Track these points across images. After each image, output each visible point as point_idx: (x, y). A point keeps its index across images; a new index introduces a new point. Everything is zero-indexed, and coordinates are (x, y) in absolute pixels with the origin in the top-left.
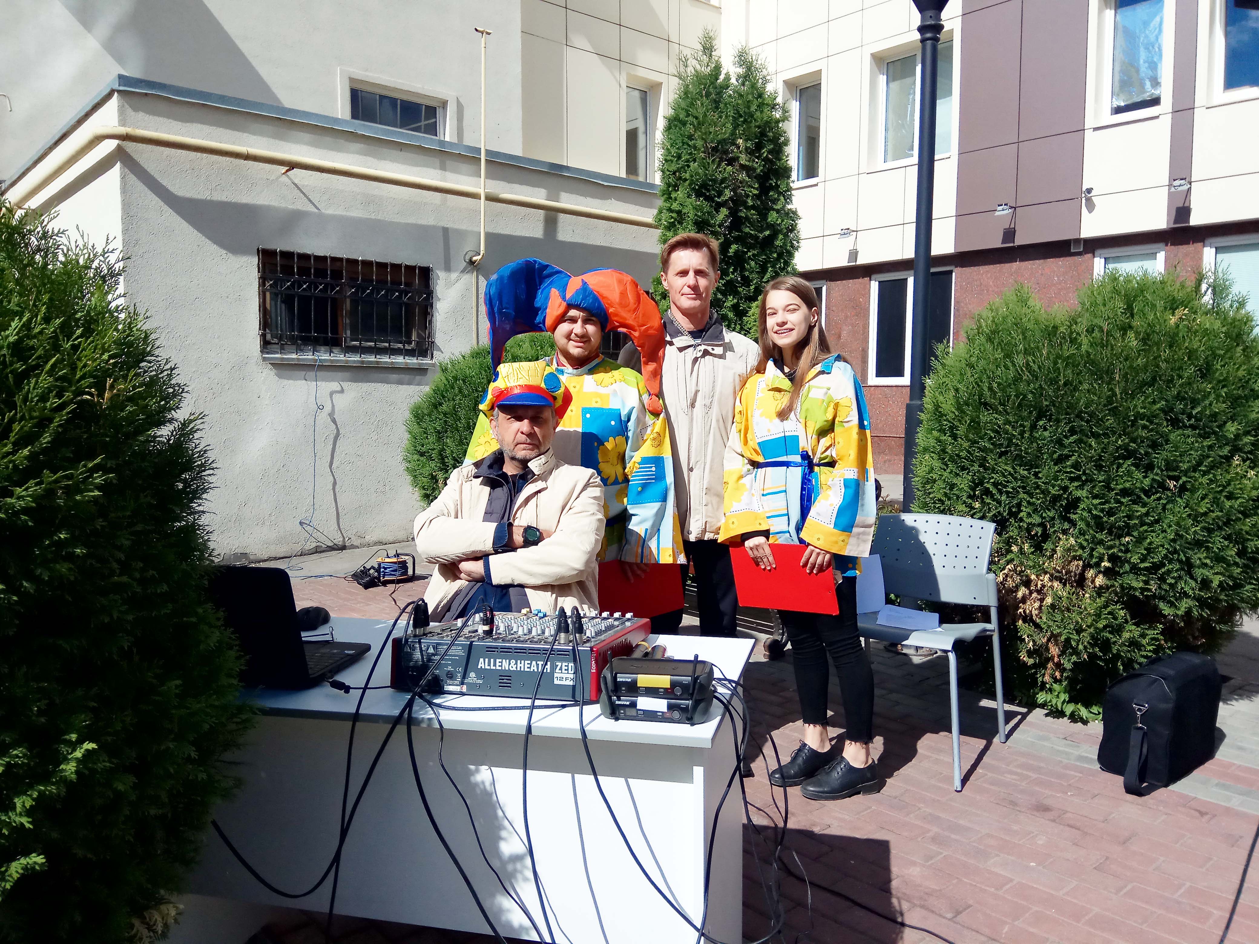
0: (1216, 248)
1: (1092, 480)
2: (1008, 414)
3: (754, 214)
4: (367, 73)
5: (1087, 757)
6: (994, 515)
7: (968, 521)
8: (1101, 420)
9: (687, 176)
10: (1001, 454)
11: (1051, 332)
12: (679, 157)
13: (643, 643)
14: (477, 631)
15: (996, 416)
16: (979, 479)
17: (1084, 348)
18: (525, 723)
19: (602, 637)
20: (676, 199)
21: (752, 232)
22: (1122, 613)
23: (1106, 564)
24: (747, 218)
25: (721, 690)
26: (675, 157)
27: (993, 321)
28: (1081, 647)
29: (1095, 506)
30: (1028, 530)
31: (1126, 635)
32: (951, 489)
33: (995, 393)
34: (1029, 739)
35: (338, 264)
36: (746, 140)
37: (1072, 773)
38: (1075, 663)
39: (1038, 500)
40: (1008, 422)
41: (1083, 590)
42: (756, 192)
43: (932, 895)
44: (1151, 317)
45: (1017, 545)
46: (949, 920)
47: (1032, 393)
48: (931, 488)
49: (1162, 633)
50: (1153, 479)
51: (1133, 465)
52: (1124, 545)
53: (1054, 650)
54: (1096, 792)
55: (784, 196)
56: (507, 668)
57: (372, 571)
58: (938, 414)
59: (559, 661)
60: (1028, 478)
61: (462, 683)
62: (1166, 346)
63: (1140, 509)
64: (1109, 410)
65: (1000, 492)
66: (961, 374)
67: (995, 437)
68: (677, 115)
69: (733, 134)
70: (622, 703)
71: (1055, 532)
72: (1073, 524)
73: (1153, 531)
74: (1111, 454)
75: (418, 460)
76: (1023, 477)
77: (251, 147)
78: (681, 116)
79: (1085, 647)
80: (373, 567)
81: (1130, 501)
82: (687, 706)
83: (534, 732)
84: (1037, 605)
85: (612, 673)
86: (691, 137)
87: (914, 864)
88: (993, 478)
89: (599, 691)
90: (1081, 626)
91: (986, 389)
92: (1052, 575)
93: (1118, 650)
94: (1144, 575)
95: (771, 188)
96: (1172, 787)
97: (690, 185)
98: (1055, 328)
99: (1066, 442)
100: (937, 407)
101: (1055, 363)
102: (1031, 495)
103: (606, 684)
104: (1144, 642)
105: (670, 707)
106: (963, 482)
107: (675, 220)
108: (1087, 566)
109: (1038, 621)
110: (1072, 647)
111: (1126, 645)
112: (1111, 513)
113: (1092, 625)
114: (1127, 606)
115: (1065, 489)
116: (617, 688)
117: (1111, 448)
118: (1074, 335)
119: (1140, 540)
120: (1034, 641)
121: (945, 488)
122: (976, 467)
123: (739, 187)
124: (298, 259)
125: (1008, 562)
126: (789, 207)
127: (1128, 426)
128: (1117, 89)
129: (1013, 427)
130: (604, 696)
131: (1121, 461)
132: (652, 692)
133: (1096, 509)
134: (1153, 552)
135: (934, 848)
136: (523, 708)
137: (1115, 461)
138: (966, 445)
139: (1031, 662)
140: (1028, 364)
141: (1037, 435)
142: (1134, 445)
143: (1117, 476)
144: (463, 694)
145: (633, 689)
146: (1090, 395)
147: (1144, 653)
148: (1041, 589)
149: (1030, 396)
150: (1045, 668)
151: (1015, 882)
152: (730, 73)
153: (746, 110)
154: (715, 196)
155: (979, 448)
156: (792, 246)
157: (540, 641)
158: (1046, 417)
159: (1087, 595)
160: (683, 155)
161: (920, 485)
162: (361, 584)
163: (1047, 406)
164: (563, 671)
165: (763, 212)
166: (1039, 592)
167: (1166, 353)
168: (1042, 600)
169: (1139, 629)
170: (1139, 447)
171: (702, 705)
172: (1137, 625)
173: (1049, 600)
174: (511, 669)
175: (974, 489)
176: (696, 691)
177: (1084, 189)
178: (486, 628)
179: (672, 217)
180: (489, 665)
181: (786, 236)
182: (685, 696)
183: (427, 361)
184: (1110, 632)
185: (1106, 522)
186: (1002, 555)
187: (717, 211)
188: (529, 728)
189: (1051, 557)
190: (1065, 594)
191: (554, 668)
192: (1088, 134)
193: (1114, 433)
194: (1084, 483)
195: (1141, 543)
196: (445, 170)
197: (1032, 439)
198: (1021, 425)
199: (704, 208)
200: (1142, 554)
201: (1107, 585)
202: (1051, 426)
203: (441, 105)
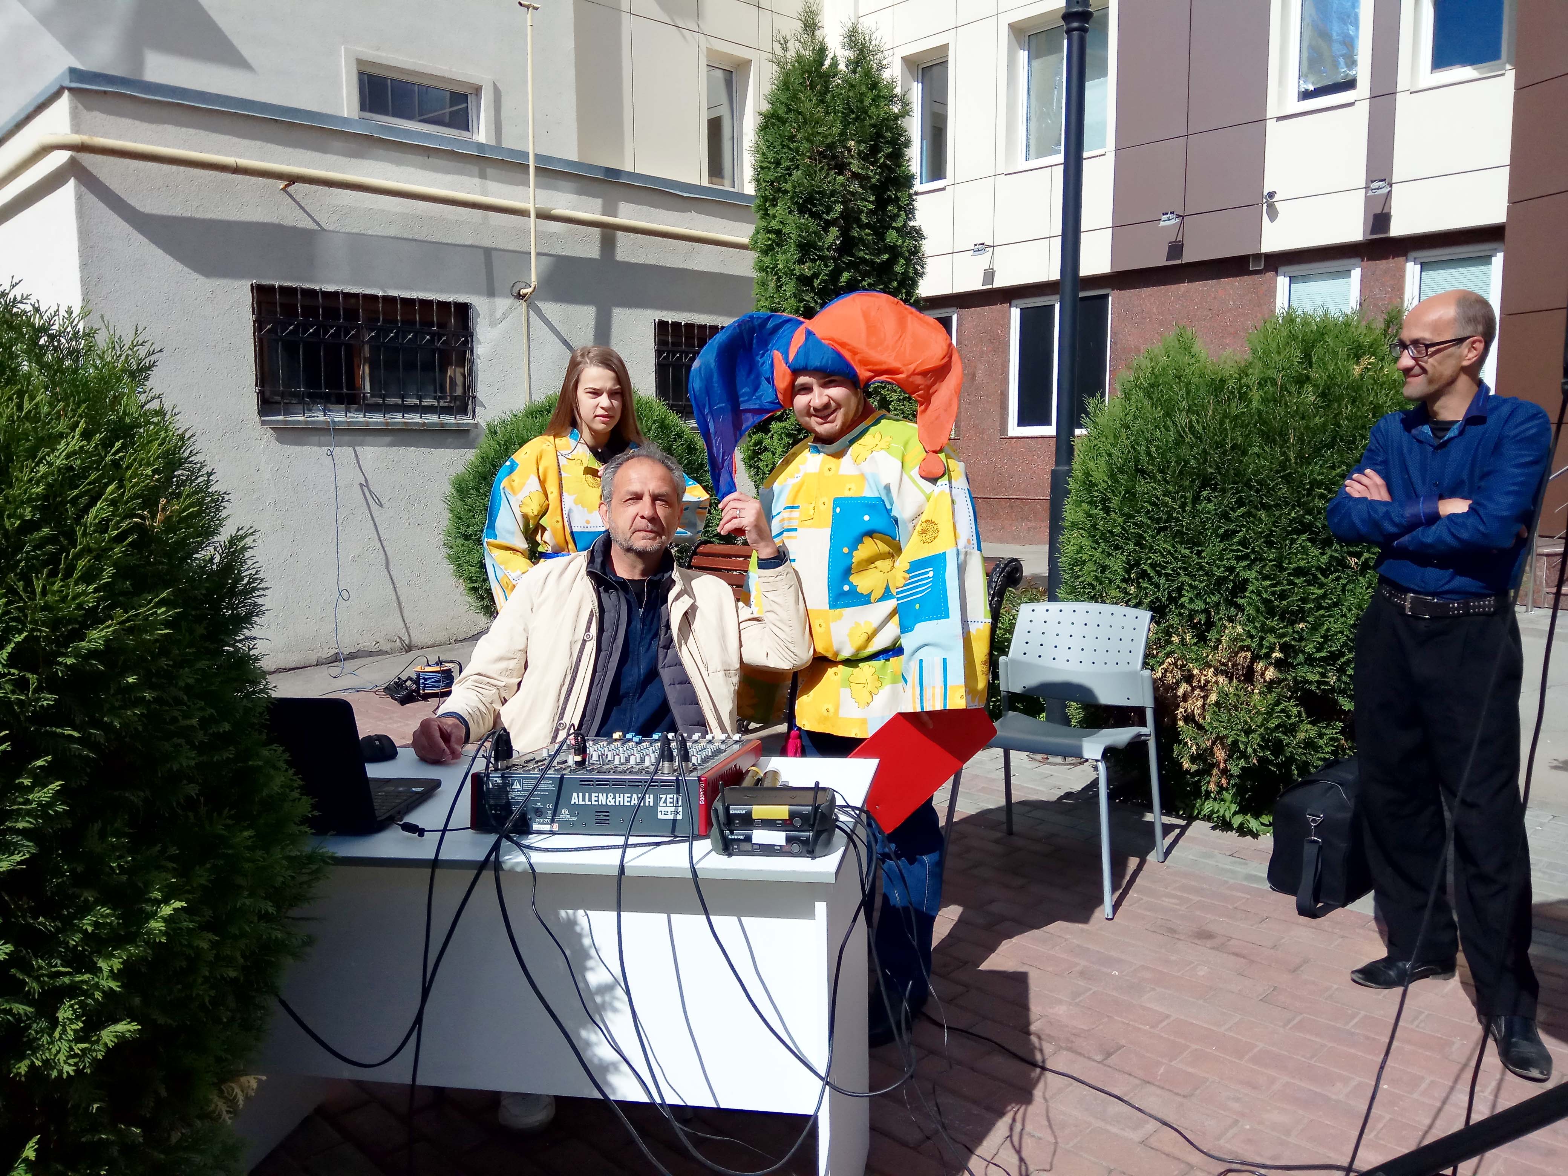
0: (1421, 264)
1: (1262, 559)
2: (1167, 482)
3: (869, 235)
4: (379, 53)
5: (1255, 876)
6: (1152, 601)
7: (1121, 609)
8: (1273, 489)
9: (788, 186)
10: (1160, 530)
11: (1217, 386)
12: (778, 163)
13: (753, 768)
14: (566, 762)
15: (1155, 485)
16: (1135, 560)
17: (1255, 404)
18: (618, 863)
19: (710, 764)
20: (774, 217)
21: (867, 257)
22: (1295, 710)
23: (1277, 655)
24: (861, 240)
25: (843, 818)
26: (773, 163)
27: (1153, 373)
28: (1250, 750)
29: (1266, 588)
30: (1191, 617)
31: (1301, 736)
32: (1103, 572)
33: (1153, 458)
34: (1190, 857)
35: (353, 301)
36: (859, 142)
37: (1239, 894)
38: (1243, 769)
39: (1201, 582)
40: (1167, 493)
41: (1253, 685)
42: (872, 207)
43: (1079, 1036)
44: (1331, 368)
45: (1178, 635)
46: (1099, 1062)
47: (1195, 458)
48: (1080, 570)
49: (1342, 732)
50: (1331, 556)
51: (1309, 540)
52: (1298, 632)
53: (1220, 754)
54: (1265, 915)
55: (905, 211)
56: (604, 803)
57: (409, 683)
58: (1089, 485)
59: (663, 793)
60: (1191, 557)
61: (552, 821)
62: (1348, 402)
63: (1316, 591)
64: (1281, 477)
65: (1159, 574)
66: (1115, 436)
67: (1153, 511)
68: (775, 111)
69: (842, 134)
70: (736, 837)
71: (1220, 619)
72: (1240, 608)
73: (1330, 616)
74: (1284, 529)
75: (463, 545)
76: (1185, 557)
77: (240, 157)
78: (780, 112)
79: (1255, 751)
80: (410, 678)
81: (1305, 581)
82: (808, 839)
83: (627, 872)
84: (1200, 703)
85: (724, 805)
86: (792, 138)
87: (1060, 1002)
88: (1150, 558)
89: (709, 824)
90: (1250, 726)
91: (1143, 453)
92: (1216, 669)
93: (1292, 753)
94: (1320, 666)
95: (890, 201)
96: (1350, 907)
97: (792, 198)
98: (1223, 381)
99: (1233, 515)
100: (1087, 474)
101: (1222, 423)
102: (1193, 577)
103: (717, 817)
104: (1321, 742)
105: (789, 840)
106: (1117, 564)
107: (774, 241)
108: (1255, 658)
109: (1201, 721)
110: (1239, 751)
111: (1300, 747)
112: (1283, 596)
113: (1262, 725)
114: (1301, 702)
115: (1231, 569)
116: (730, 821)
117: (1284, 521)
118: (1245, 389)
119: (1315, 628)
120: (1197, 744)
121: (1096, 571)
122: (1131, 546)
123: (851, 201)
124: (301, 295)
125: (1168, 655)
126: (912, 224)
127: (1304, 495)
128: (1305, 69)
129: (1173, 498)
130: (715, 830)
131: (1295, 536)
132: (769, 824)
133: (1266, 592)
134: (1331, 640)
135: (1082, 983)
136: (618, 847)
137: (1287, 536)
138: (1120, 520)
139: (1194, 768)
140: (1191, 427)
141: (1199, 507)
142: (1310, 517)
143: (1289, 554)
144: (553, 833)
145: (748, 821)
146: (1260, 460)
147: (1322, 756)
148: (1205, 685)
149: (1193, 463)
150: (1211, 775)
151: (1172, 1019)
152: (839, 58)
153: (859, 104)
154: (823, 213)
155: (1135, 524)
156: (916, 272)
157: (639, 772)
158: (1210, 486)
159: (1256, 691)
160: (783, 161)
161: (1067, 567)
162: (396, 700)
163: (1212, 473)
164: (668, 804)
165: (880, 229)
166: (1202, 688)
167: (1348, 410)
168: (1205, 698)
169: (1316, 728)
170: (1316, 519)
171: (824, 836)
172: (1313, 723)
173: (1213, 697)
174: (609, 803)
175: (1128, 572)
176: (817, 821)
177: (1265, 193)
178: (578, 758)
179: (769, 239)
180: (584, 800)
181: (908, 261)
182: (805, 828)
183: (467, 420)
184: (1284, 733)
185: (1278, 607)
186: (1160, 647)
187: (826, 230)
188: (622, 867)
189: (1216, 648)
190: (1231, 690)
191: (657, 800)
192: (1271, 125)
193: (1287, 504)
194: (1253, 562)
195: (1317, 630)
196: (486, 179)
197: (1195, 514)
198: (1182, 497)
199: (809, 227)
200: (1318, 643)
201: (1279, 678)
202: (1216, 497)
203: (474, 92)
